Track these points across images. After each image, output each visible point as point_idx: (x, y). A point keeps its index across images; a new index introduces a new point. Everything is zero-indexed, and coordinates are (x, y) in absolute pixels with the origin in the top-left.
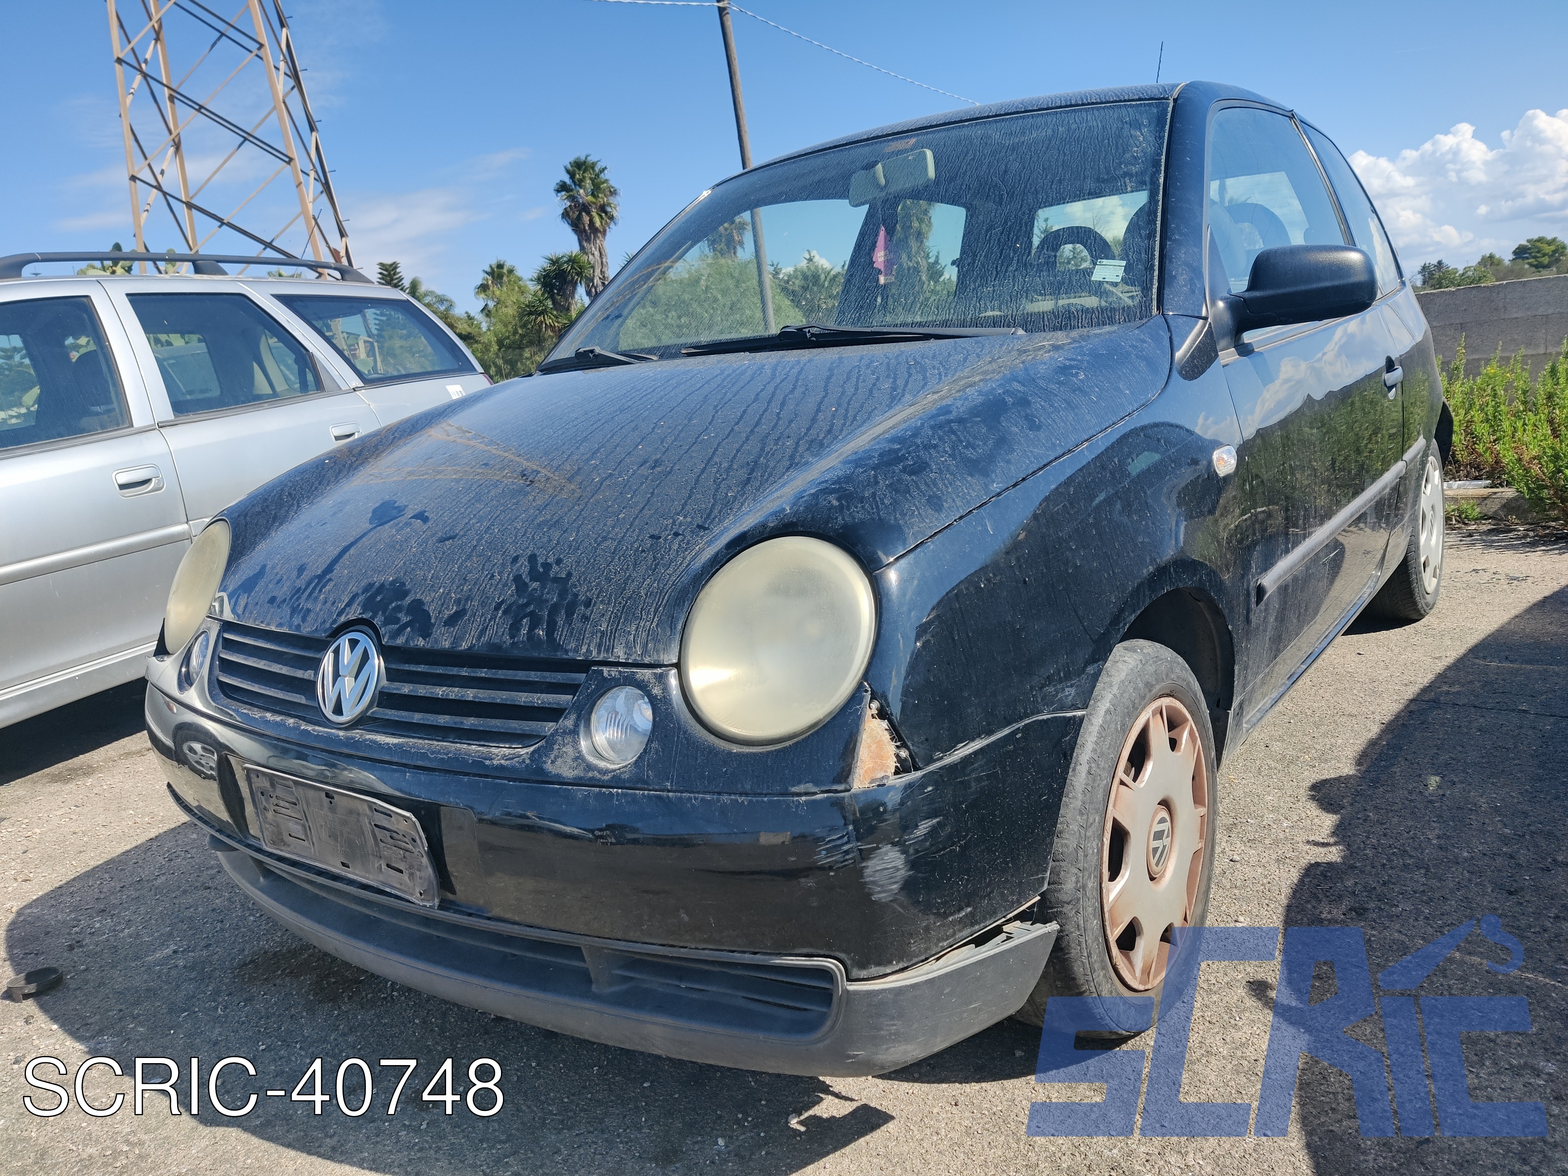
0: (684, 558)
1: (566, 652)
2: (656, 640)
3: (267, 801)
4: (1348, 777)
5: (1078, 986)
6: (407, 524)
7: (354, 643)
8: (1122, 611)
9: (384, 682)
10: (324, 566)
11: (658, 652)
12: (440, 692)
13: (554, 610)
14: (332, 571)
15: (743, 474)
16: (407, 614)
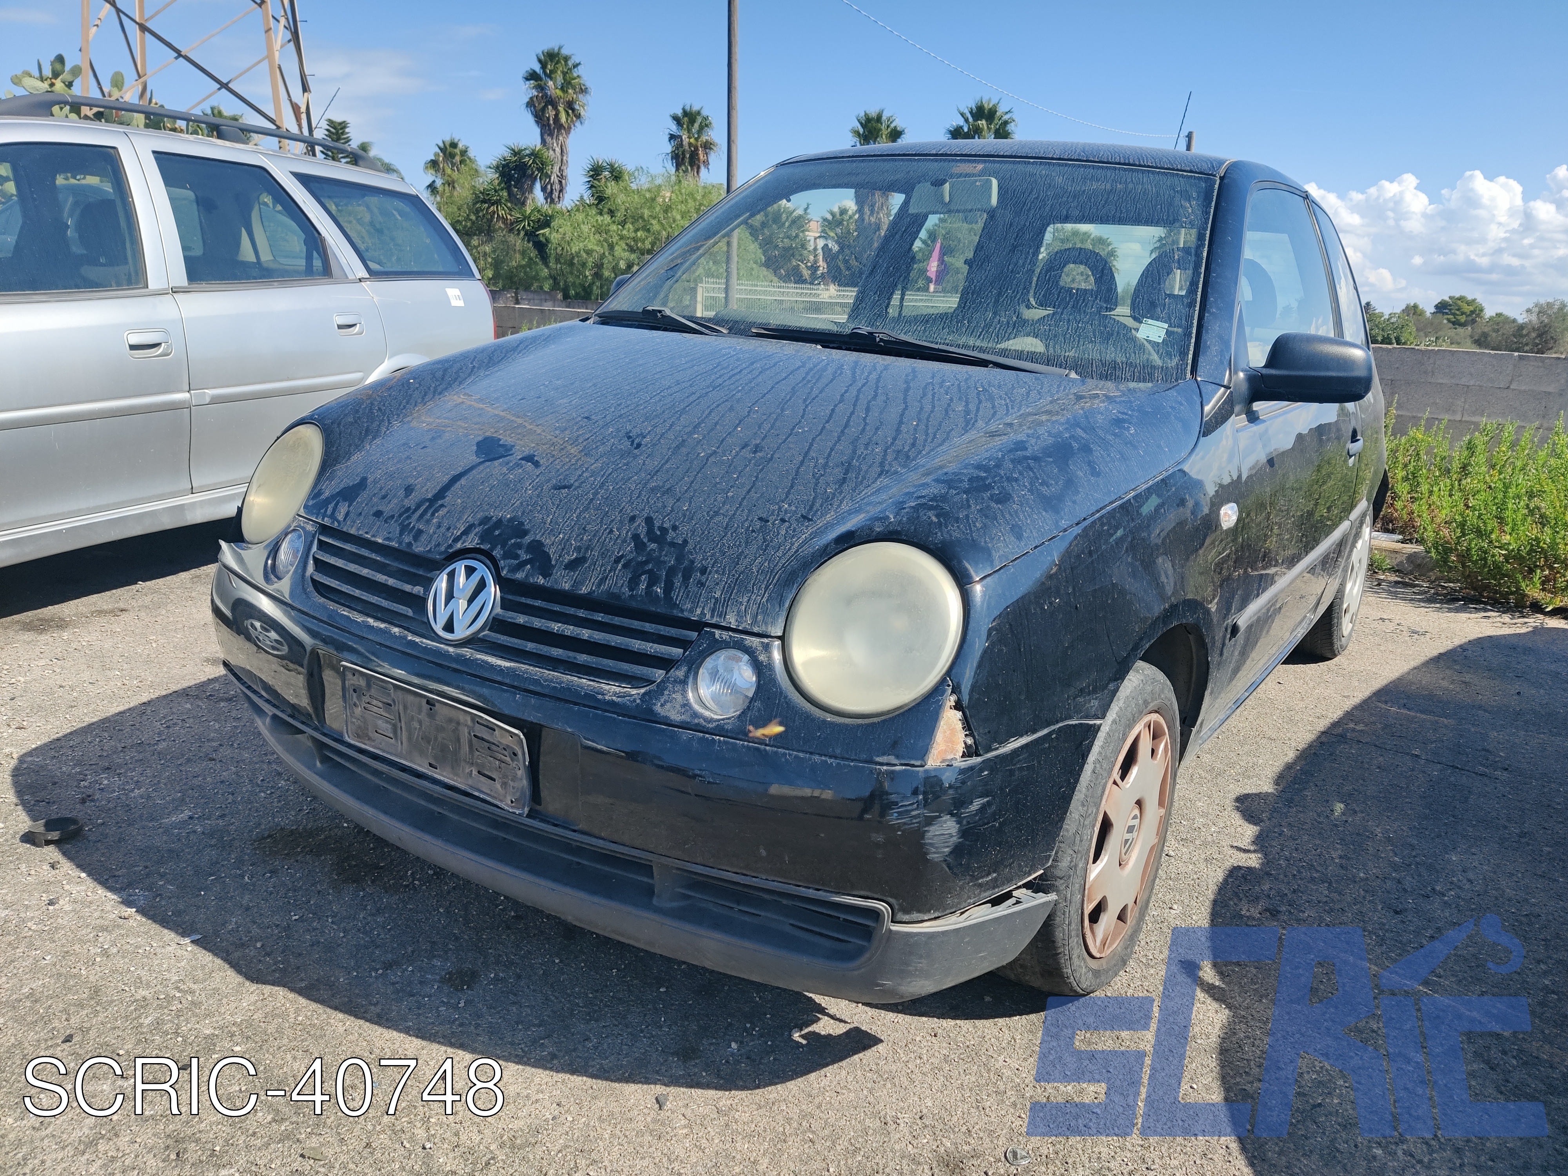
0: (792, 544)
1: (682, 611)
2: (765, 613)
3: (359, 698)
4: (1267, 794)
5: (1055, 948)
6: (518, 465)
7: (470, 571)
8: (1141, 639)
9: (498, 610)
10: (435, 491)
11: (766, 624)
12: (556, 627)
13: (672, 572)
14: (444, 498)
15: (838, 472)
16: (527, 552)
